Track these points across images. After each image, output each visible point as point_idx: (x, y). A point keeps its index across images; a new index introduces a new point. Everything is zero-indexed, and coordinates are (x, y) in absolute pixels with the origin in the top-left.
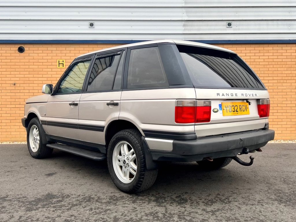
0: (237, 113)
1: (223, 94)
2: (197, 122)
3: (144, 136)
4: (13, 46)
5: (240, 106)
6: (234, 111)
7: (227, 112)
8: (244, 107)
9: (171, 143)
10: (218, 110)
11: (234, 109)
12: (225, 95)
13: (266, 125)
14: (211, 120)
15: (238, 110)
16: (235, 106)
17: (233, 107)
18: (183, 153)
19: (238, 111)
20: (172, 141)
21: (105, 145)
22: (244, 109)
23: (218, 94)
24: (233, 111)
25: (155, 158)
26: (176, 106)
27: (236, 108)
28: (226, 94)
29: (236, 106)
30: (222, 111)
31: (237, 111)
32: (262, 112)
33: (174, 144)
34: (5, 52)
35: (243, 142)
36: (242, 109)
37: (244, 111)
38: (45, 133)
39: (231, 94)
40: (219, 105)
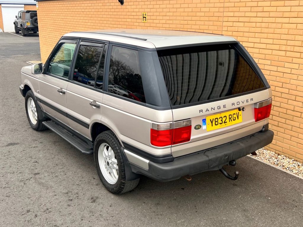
0: (226, 125)
1: (207, 109)
2: (174, 143)
3: (123, 147)
5: (230, 115)
7: (212, 126)
8: (235, 116)
9: (147, 163)
10: (201, 126)
11: (222, 120)
12: (210, 109)
13: (263, 127)
14: (191, 138)
15: (228, 120)
16: (223, 117)
17: (221, 119)
19: (226, 122)
20: (147, 161)
21: (92, 141)
22: (235, 118)
23: (201, 111)
24: (220, 123)
25: (134, 171)
26: (151, 128)
28: (212, 108)
30: (205, 126)
32: (260, 115)
35: (229, 157)
36: (232, 119)
37: (235, 120)
39: (218, 107)
40: (203, 120)
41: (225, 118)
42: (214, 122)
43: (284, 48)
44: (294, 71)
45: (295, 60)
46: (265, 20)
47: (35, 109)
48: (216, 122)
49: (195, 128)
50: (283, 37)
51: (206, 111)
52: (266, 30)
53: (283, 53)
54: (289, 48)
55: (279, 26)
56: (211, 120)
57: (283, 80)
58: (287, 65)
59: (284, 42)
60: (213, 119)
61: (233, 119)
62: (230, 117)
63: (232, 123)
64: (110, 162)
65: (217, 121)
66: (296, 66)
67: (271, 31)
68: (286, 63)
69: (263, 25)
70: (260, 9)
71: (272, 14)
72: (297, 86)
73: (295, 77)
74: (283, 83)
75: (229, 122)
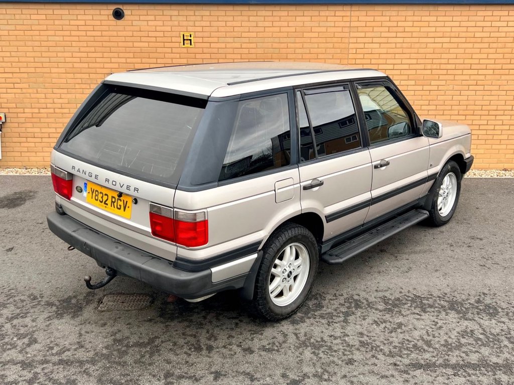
0: (106, 207)
4: (104, 7)
5: (113, 197)
6: (101, 200)
15: (109, 202)
16: (104, 194)
19: (107, 204)
27: (105, 198)
28: (83, 170)
31: (105, 203)
34: (90, 17)
39: (90, 174)
41: (106, 196)
75: (111, 206)
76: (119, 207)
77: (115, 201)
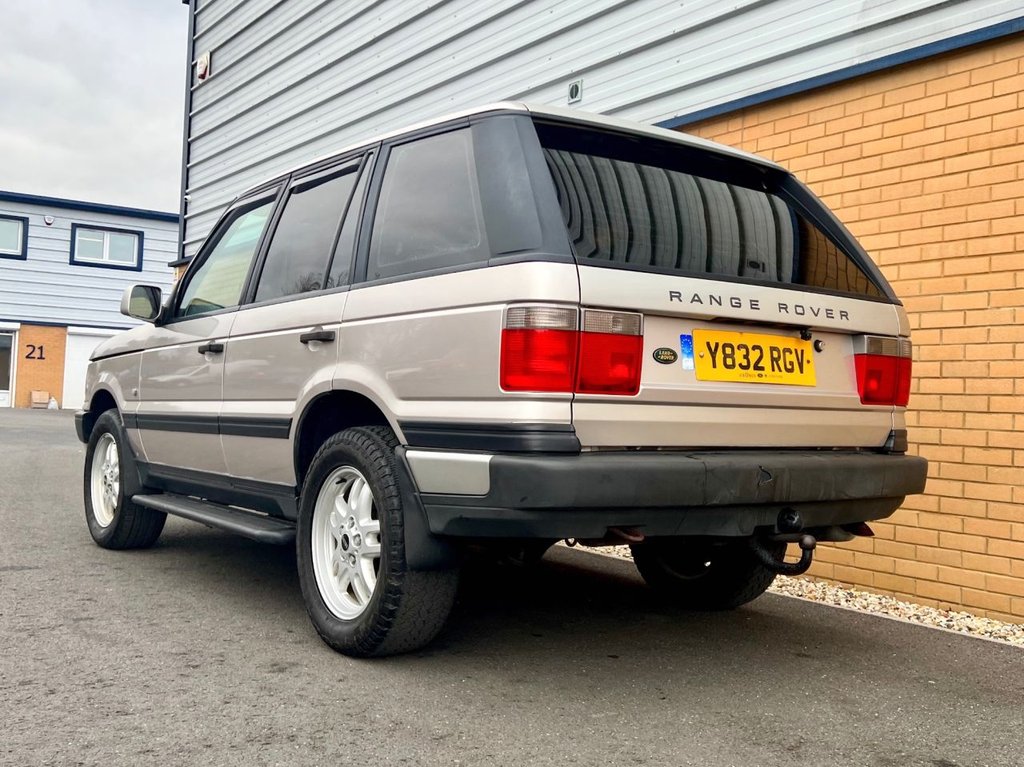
0: (760, 376)
1: (696, 295)
2: (583, 389)
3: (403, 446)
5: (773, 349)
6: (745, 364)
7: (714, 366)
8: (791, 357)
9: (486, 463)
10: (675, 355)
11: (746, 357)
12: (706, 300)
13: (890, 437)
14: (641, 387)
15: (766, 362)
16: (750, 348)
17: (743, 351)
18: (523, 500)
19: (762, 369)
20: (486, 458)
21: (295, 488)
22: (791, 363)
23: (675, 295)
24: (740, 365)
25: (437, 525)
26: (505, 327)
27: (754, 356)
28: (711, 296)
29: (754, 348)
30: (691, 359)
31: (757, 367)
32: (873, 385)
33: (493, 468)
35: (775, 481)
36: (781, 363)
37: (790, 371)
38: (135, 456)
39: (734, 301)
40: (682, 337)
41: (758, 351)
42: (720, 355)
43: (934, 251)
44: (973, 318)
45: (974, 283)
46: (870, 180)
47: (117, 470)
48: (726, 356)
49: (657, 356)
50: (930, 218)
51: (693, 300)
52: (875, 210)
53: (934, 268)
54: (951, 250)
55: (915, 188)
56: (708, 344)
57: (942, 353)
58: (949, 302)
59: (934, 235)
60: (717, 345)
61: (785, 366)
62: (775, 354)
63: (781, 377)
64: (354, 533)
65: (732, 356)
66: (980, 300)
67: (892, 207)
68: (945, 297)
69: (865, 196)
70: (853, 152)
71: (889, 160)
72: (988, 362)
73: (979, 335)
74: (942, 361)
75: (773, 370)
76: (789, 367)
77: (779, 357)
